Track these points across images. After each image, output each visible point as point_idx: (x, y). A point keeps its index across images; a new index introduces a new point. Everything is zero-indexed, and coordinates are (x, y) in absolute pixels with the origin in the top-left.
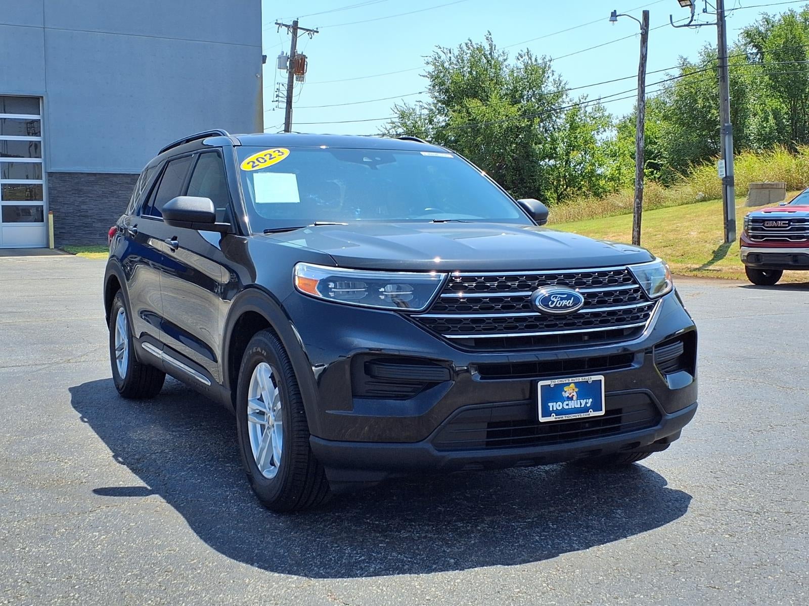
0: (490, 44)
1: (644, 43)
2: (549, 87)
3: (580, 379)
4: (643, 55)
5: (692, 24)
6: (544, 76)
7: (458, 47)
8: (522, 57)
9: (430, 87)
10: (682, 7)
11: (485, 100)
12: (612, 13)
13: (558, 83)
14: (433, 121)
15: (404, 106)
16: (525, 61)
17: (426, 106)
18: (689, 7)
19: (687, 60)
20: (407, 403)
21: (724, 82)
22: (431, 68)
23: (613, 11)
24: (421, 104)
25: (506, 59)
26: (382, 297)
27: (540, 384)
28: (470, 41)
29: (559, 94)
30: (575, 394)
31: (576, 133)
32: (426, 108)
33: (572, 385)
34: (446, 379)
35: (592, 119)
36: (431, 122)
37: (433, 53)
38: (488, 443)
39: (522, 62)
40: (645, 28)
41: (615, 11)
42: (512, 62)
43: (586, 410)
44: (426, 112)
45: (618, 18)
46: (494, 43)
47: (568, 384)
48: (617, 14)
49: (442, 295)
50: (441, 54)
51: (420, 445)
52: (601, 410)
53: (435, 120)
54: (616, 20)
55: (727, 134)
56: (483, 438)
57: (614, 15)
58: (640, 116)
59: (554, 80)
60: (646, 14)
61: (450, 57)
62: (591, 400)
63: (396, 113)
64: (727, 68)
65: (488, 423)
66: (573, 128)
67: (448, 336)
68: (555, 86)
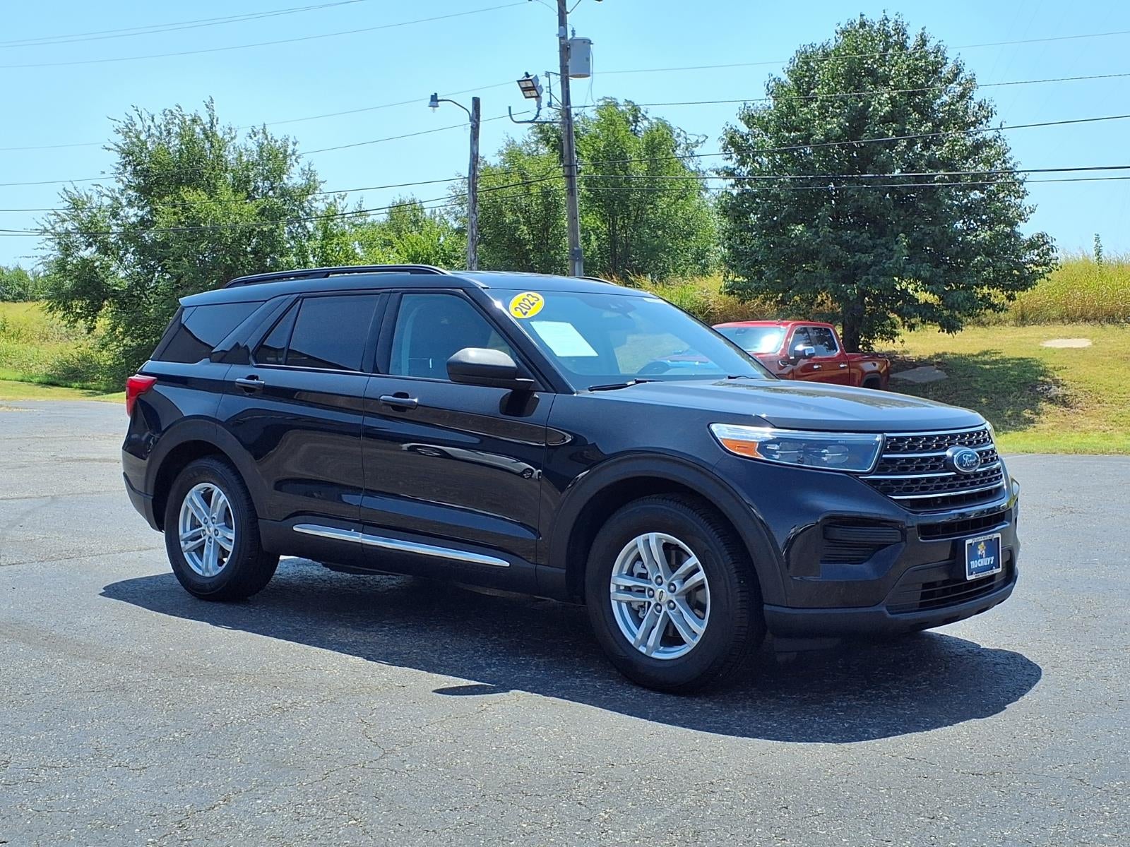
0: (210, 115)
1: (475, 139)
2: (294, 179)
3: (988, 537)
4: (473, 154)
5: (536, 120)
6: (285, 163)
7: (161, 112)
8: (255, 136)
9: (117, 166)
10: (526, 97)
11: (211, 190)
12: (432, 96)
13: (309, 174)
14: (119, 214)
15: (75, 193)
16: (260, 141)
17: (108, 193)
18: (534, 99)
19: (485, 159)
20: (865, 567)
21: (572, 195)
22: (120, 139)
23: (434, 94)
24: (99, 189)
25: (235, 137)
26: (825, 459)
27: (968, 542)
28: (180, 107)
29: (309, 189)
30: (984, 552)
31: (332, 244)
32: (108, 196)
33: (983, 543)
34: (898, 540)
35: (351, 226)
36: (115, 215)
37: (127, 116)
38: (921, 605)
39: (256, 142)
40: (476, 120)
41: (436, 94)
42: (242, 140)
43: (990, 567)
44: (107, 201)
45: (439, 103)
46: (215, 113)
47: (980, 543)
48: (439, 98)
49: (884, 456)
50: (136, 119)
51: (877, 609)
52: (999, 567)
53: (122, 213)
54: (437, 106)
55: (577, 260)
56: (917, 599)
57: (434, 99)
58: (472, 232)
59: (302, 169)
60: (476, 102)
61: (149, 126)
62: (993, 558)
63: (66, 201)
64: (574, 179)
65: (923, 585)
66: (327, 236)
67: (895, 497)
68: (305, 177)
